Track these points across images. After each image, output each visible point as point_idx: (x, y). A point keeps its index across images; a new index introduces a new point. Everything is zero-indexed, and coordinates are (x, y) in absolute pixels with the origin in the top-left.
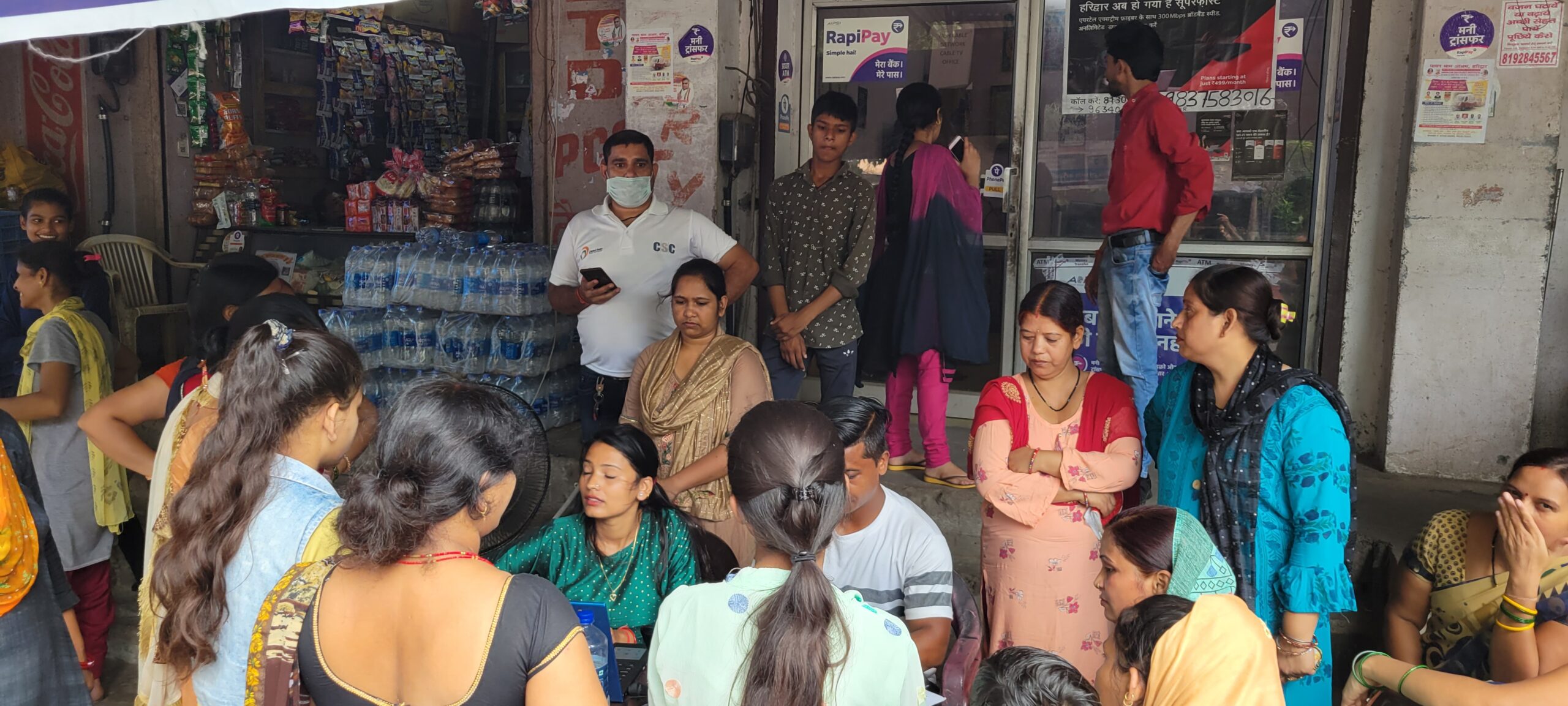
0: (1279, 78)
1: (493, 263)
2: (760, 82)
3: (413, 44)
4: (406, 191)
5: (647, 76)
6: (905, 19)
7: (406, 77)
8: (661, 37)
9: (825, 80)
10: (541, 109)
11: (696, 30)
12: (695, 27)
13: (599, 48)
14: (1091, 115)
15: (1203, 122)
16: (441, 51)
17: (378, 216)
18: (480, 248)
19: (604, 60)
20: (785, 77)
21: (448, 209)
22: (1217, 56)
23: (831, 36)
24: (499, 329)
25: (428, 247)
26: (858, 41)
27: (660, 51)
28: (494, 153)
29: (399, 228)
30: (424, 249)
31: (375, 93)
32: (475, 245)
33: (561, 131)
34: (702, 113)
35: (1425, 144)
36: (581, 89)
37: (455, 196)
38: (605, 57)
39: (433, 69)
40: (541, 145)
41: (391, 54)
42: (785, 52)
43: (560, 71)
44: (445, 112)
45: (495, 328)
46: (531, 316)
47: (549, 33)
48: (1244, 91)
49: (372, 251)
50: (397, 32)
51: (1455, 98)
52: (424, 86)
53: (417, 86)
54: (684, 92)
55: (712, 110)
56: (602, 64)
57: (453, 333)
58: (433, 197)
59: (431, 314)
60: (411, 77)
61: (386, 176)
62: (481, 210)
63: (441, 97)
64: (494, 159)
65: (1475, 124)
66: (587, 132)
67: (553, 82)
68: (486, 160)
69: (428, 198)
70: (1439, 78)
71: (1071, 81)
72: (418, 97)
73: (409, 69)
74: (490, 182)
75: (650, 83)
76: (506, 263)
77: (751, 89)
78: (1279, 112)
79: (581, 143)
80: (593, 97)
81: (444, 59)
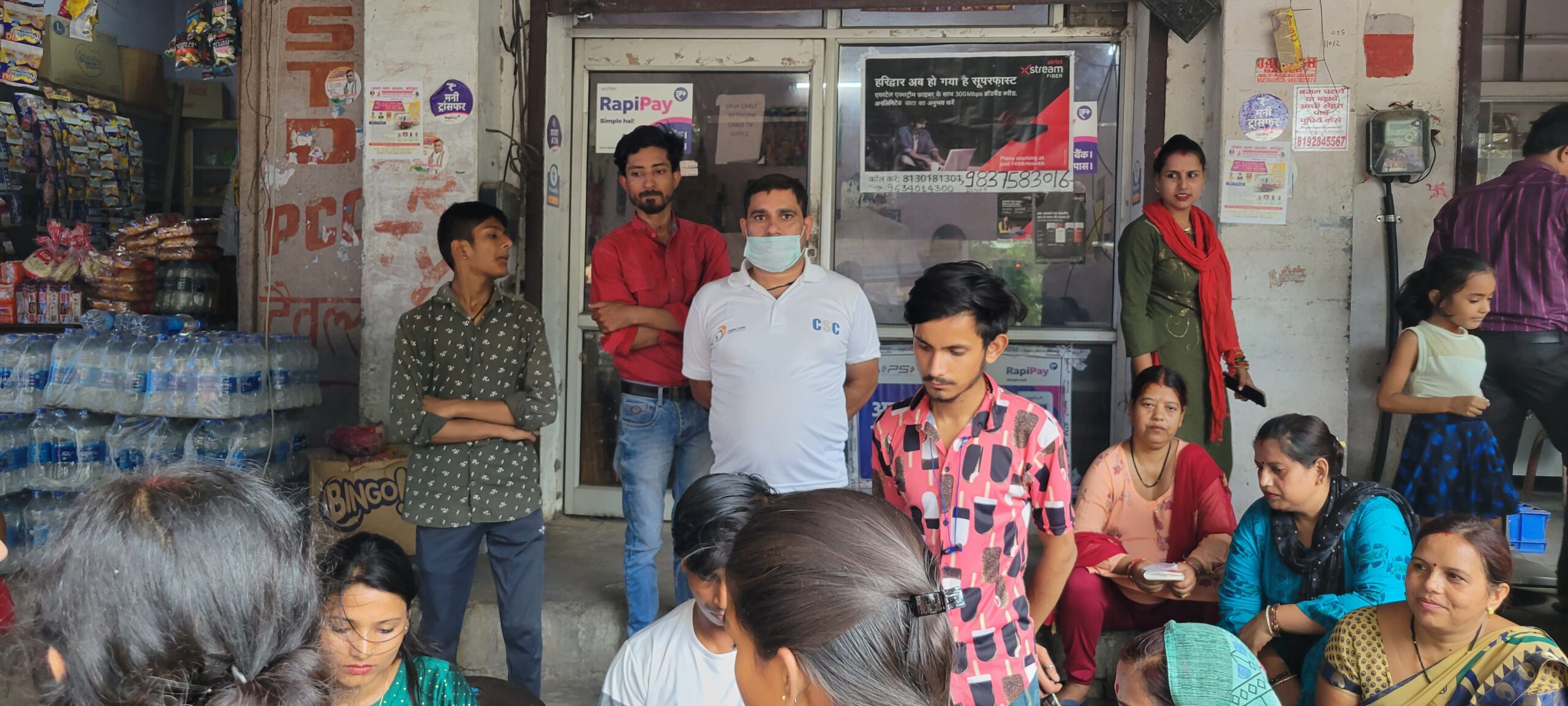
0: (1076, 160)
1: (189, 353)
2: (527, 148)
3: (76, 111)
4: (65, 273)
5: (390, 136)
6: (689, 87)
7: (65, 150)
8: (408, 92)
9: (598, 151)
10: (251, 174)
11: (451, 86)
12: (449, 81)
13: (326, 105)
14: (890, 194)
15: (1004, 203)
16: (112, 122)
17: (25, 303)
18: (171, 335)
19: (333, 120)
20: (554, 145)
21: (122, 295)
22: (1015, 137)
23: (606, 103)
24: (195, 435)
25: (98, 334)
26: (637, 109)
27: (406, 107)
28: (185, 229)
29: (53, 318)
30: (93, 337)
31: (24, 166)
32: (163, 332)
33: (276, 201)
34: (458, 179)
35: (1231, 225)
36: (303, 153)
37: (132, 279)
38: (335, 115)
39: (100, 141)
40: (251, 217)
41: (47, 121)
42: (553, 117)
43: (277, 131)
44: (116, 192)
45: (190, 435)
46: (240, 419)
47: (264, 87)
48: (1043, 173)
49: (16, 340)
50: (55, 96)
51: (1257, 180)
52: (89, 161)
53: (79, 159)
54: (436, 156)
55: (471, 176)
56: (330, 123)
57: (131, 443)
58: (101, 281)
59: (102, 419)
60: (72, 149)
61: (38, 255)
62: (167, 297)
63: (109, 175)
64: (185, 237)
65: (1276, 206)
66: (311, 202)
67: (268, 143)
68: (174, 238)
69: (96, 282)
70: (1241, 159)
71: (869, 158)
72: (80, 172)
73: (71, 140)
74: (179, 263)
75: (394, 144)
76: (207, 352)
77: (514, 155)
78: (1078, 195)
79: (303, 215)
80: (319, 161)
81: (116, 131)
